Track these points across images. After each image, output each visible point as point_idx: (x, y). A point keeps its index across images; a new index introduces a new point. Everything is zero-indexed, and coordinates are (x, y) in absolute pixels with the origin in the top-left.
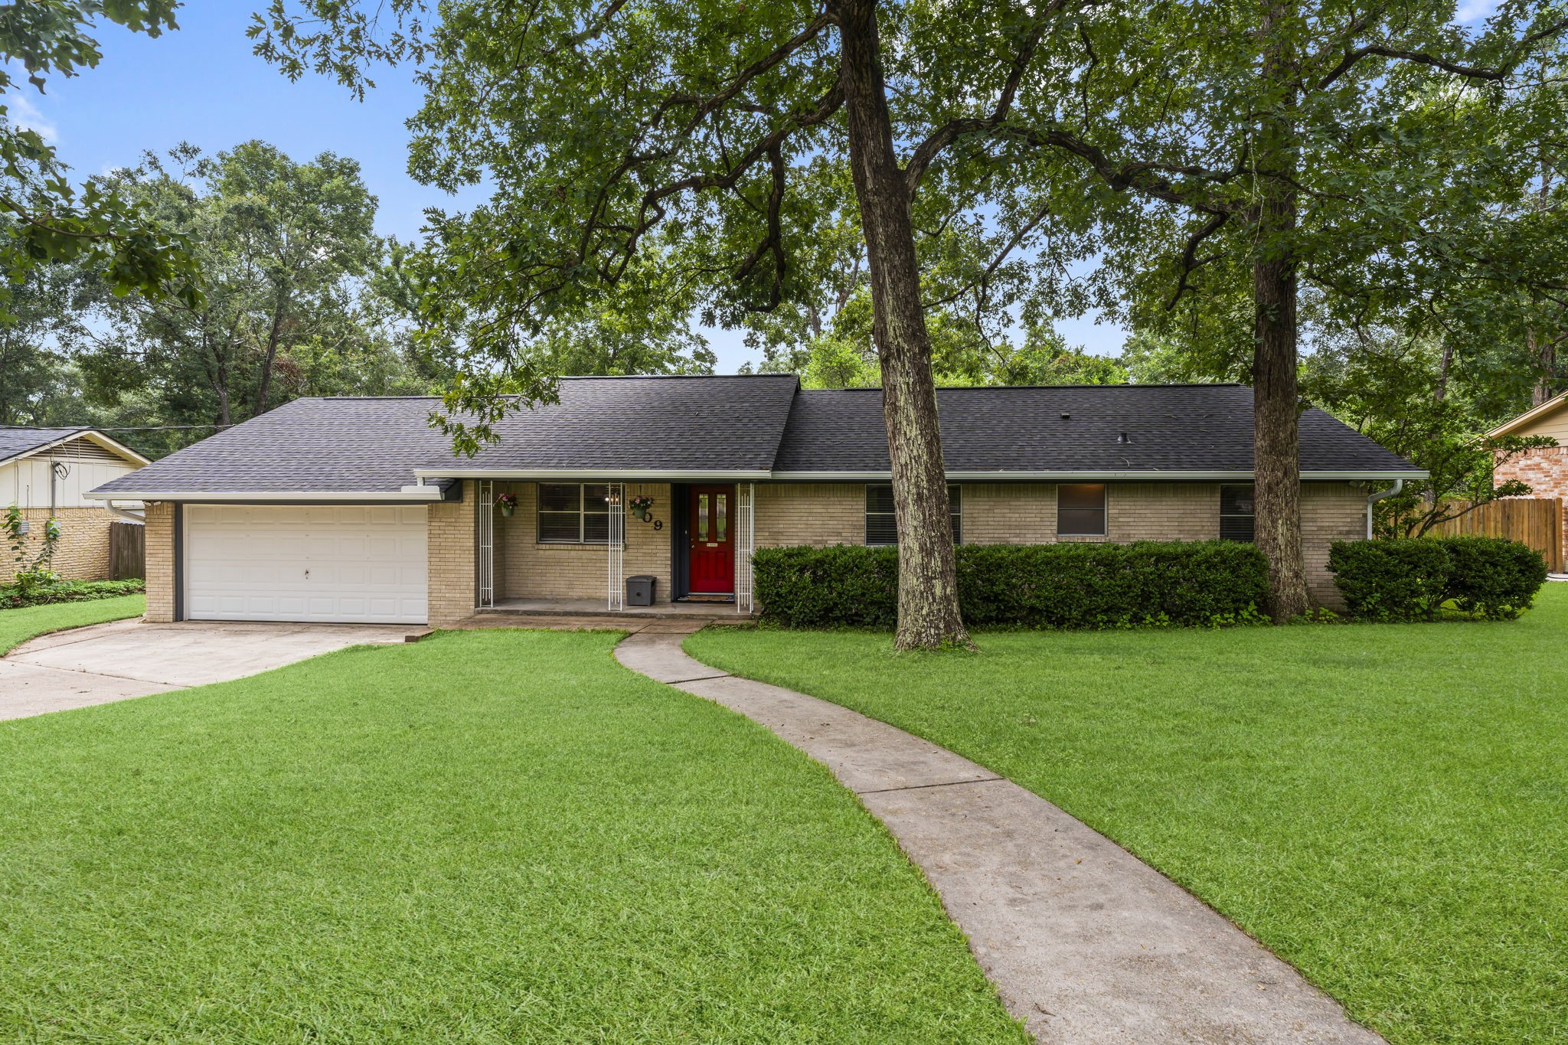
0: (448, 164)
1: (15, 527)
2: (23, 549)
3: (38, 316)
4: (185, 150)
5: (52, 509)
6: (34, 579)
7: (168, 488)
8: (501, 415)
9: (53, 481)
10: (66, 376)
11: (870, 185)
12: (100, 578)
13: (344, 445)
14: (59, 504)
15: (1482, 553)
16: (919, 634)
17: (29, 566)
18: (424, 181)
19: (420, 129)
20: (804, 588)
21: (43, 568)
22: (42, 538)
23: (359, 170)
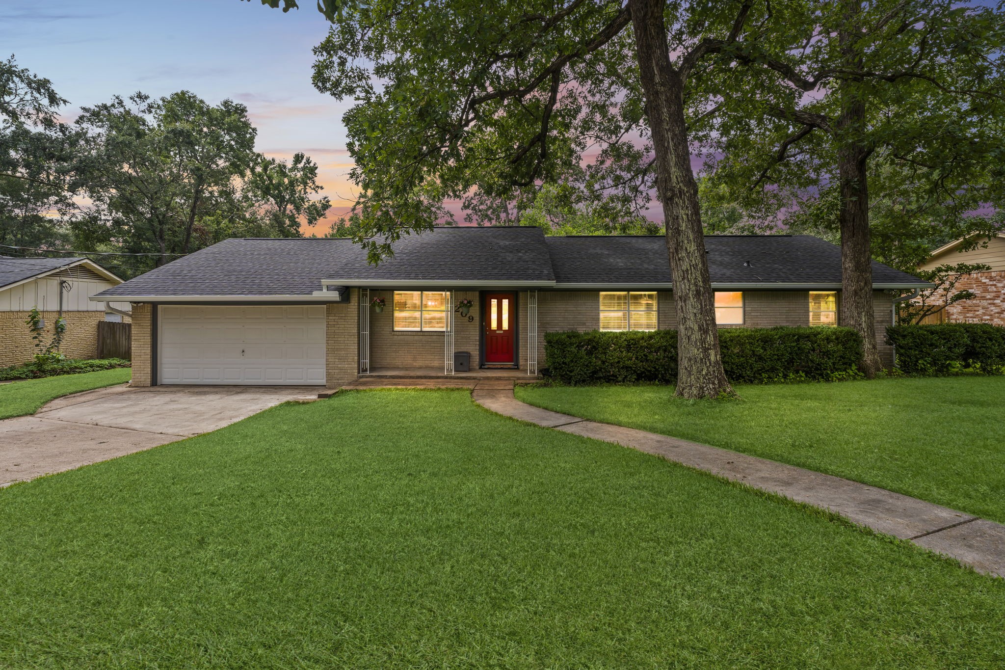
0: (337, 80)
1: (36, 323)
2: (41, 338)
3: (47, 195)
4: (140, 96)
5: (60, 312)
6: (47, 359)
7: (150, 293)
8: (398, 237)
9: (61, 293)
10: (61, 235)
11: (657, 79)
12: (92, 358)
13: (264, 267)
14: (64, 308)
15: (984, 332)
16: (702, 388)
17: (44, 350)
18: (323, 89)
19: (322, 55)
20: (581, 358)
21: (54, 352)
22: (53, 331)
23: (246, 111)
